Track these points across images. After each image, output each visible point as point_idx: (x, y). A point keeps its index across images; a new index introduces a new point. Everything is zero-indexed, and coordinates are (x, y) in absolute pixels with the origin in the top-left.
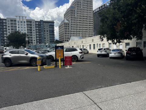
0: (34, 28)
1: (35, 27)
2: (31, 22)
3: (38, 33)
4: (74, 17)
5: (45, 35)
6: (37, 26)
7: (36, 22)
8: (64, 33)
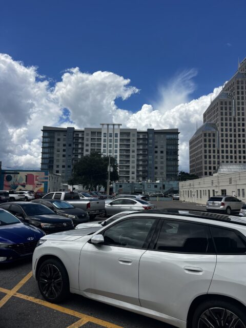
1: (136, 145)
2: (128, 134)
4: (228, 117)
5: (156, 160)
6: (141, 142)
7: (139, 133)
8: (203, 157)
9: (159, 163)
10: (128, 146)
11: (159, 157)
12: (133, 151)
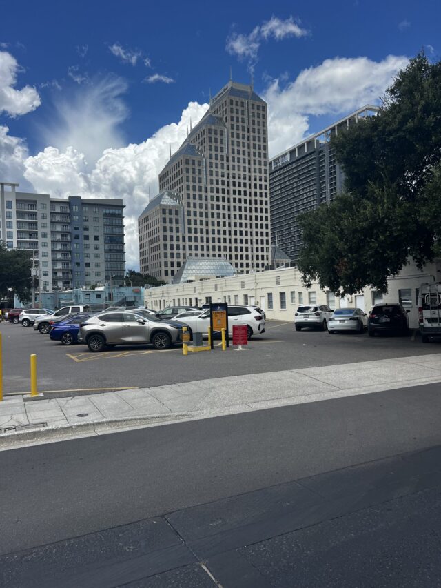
0: (44, 227)
1: (49, 224)
2: (33, 203)
3: (59, 247)
4: (197, 184)
5: (87, 251)
6: (58, 218)
7: (53, 202)
8: (162, 247)
9: (92, 256)
10: (34, 225)
11: (92, 247)
12: (44, 236)
